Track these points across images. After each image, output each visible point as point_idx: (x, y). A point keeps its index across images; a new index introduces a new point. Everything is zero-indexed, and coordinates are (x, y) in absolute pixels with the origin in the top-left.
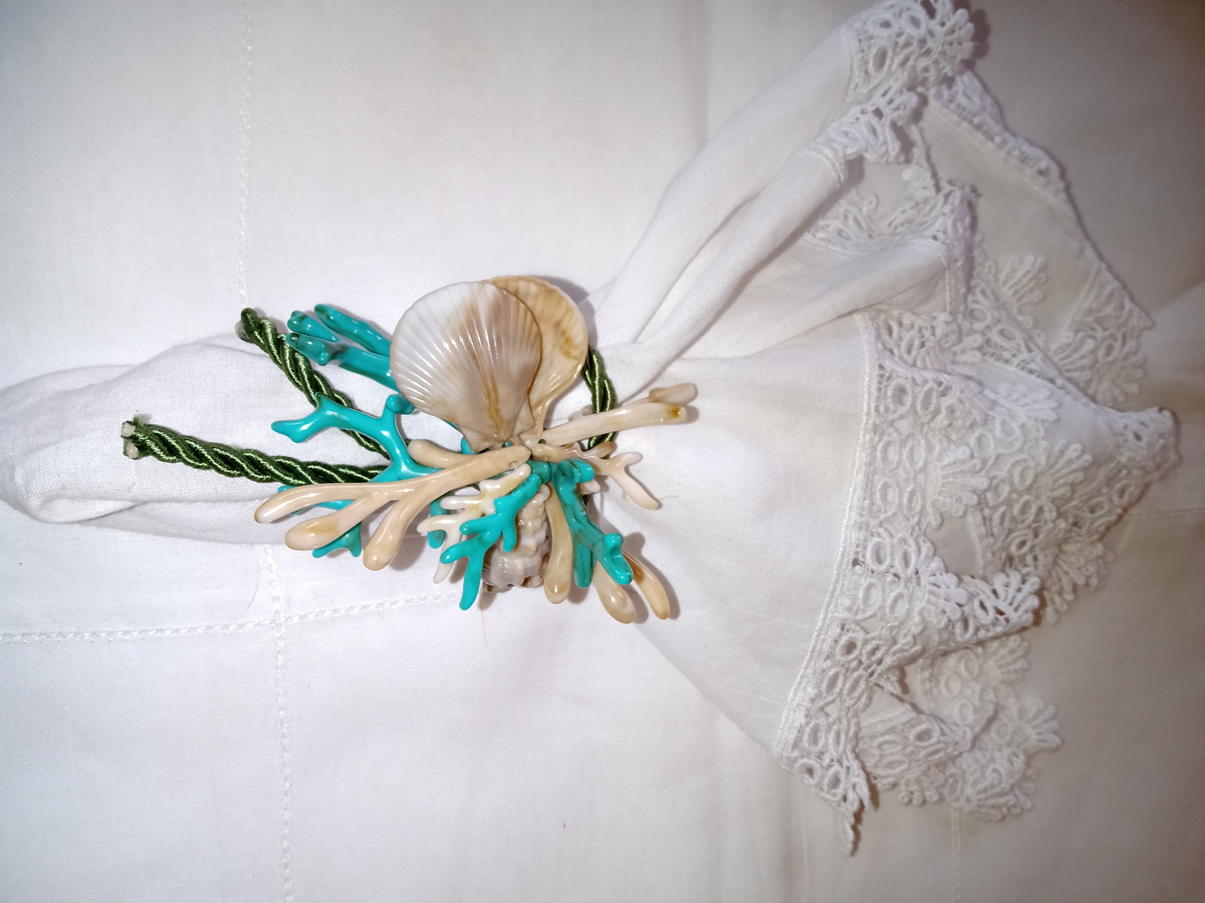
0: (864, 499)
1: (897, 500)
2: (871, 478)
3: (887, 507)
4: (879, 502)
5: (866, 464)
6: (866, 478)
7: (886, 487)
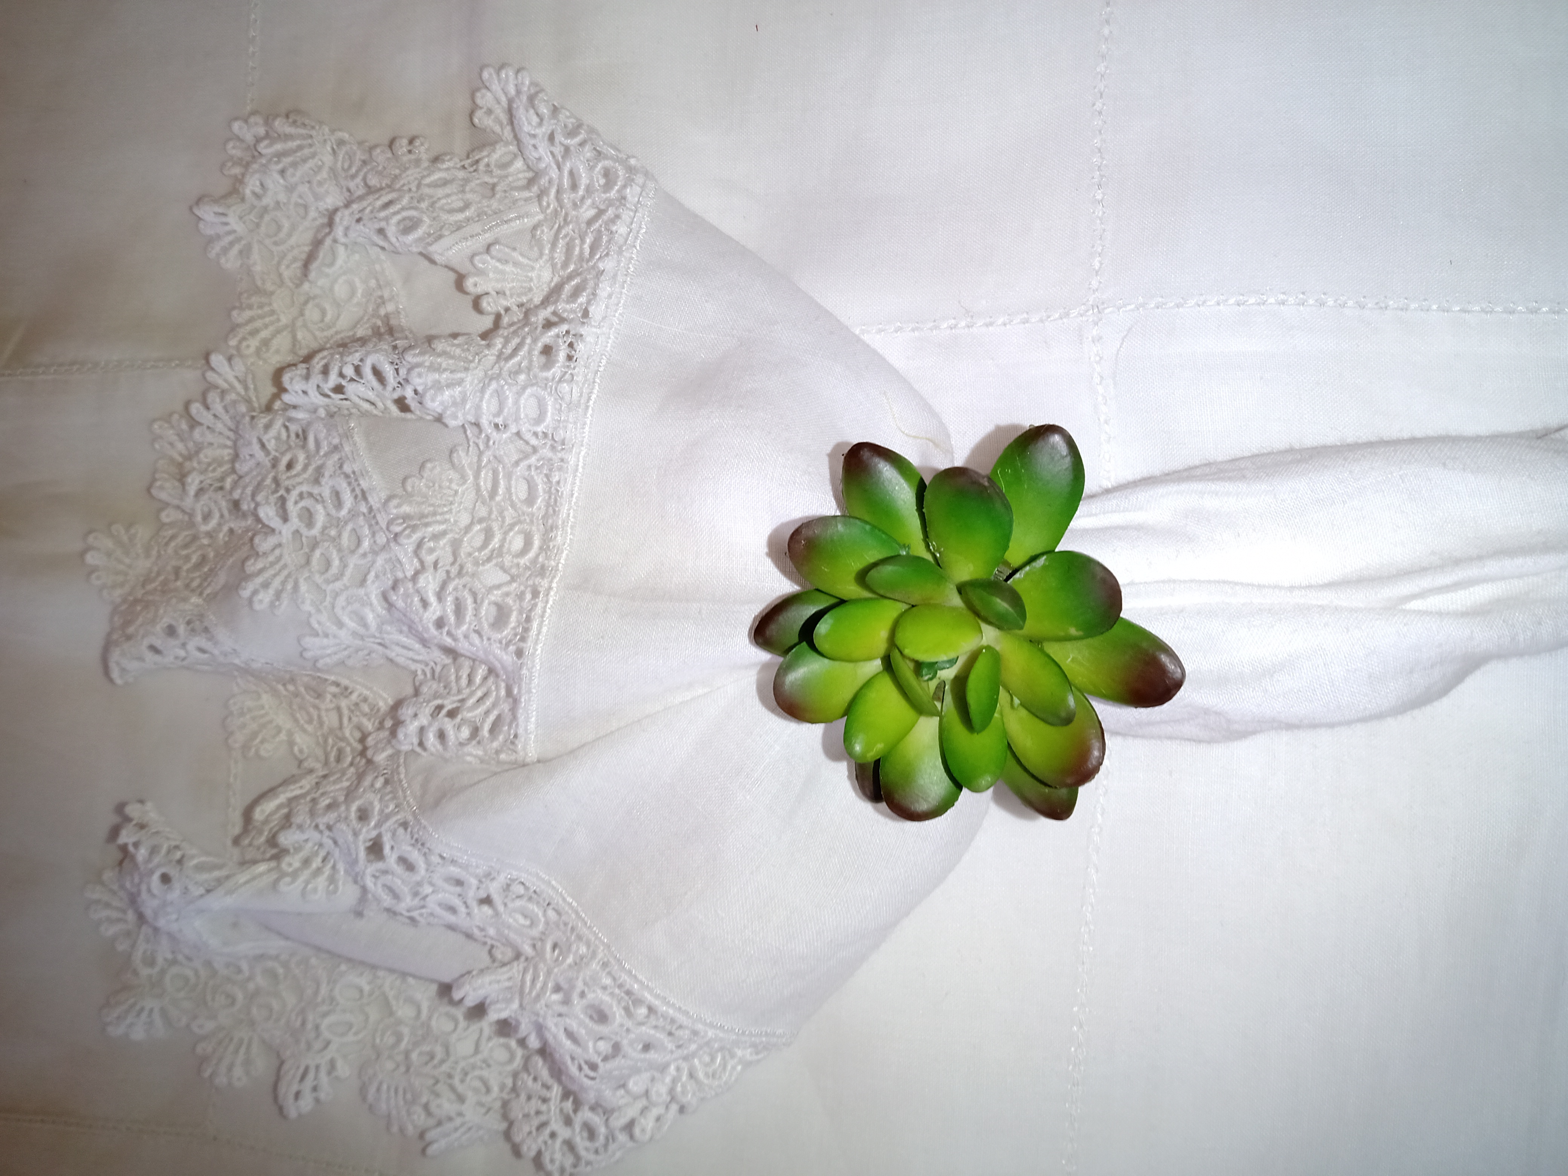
0: (558, 483)
1: (513, 483)
2: (551, 510)
3: (527, 473)
4: (540, 480)
5: (557, 527)
6: (557, 509)
7: (530, 500)
